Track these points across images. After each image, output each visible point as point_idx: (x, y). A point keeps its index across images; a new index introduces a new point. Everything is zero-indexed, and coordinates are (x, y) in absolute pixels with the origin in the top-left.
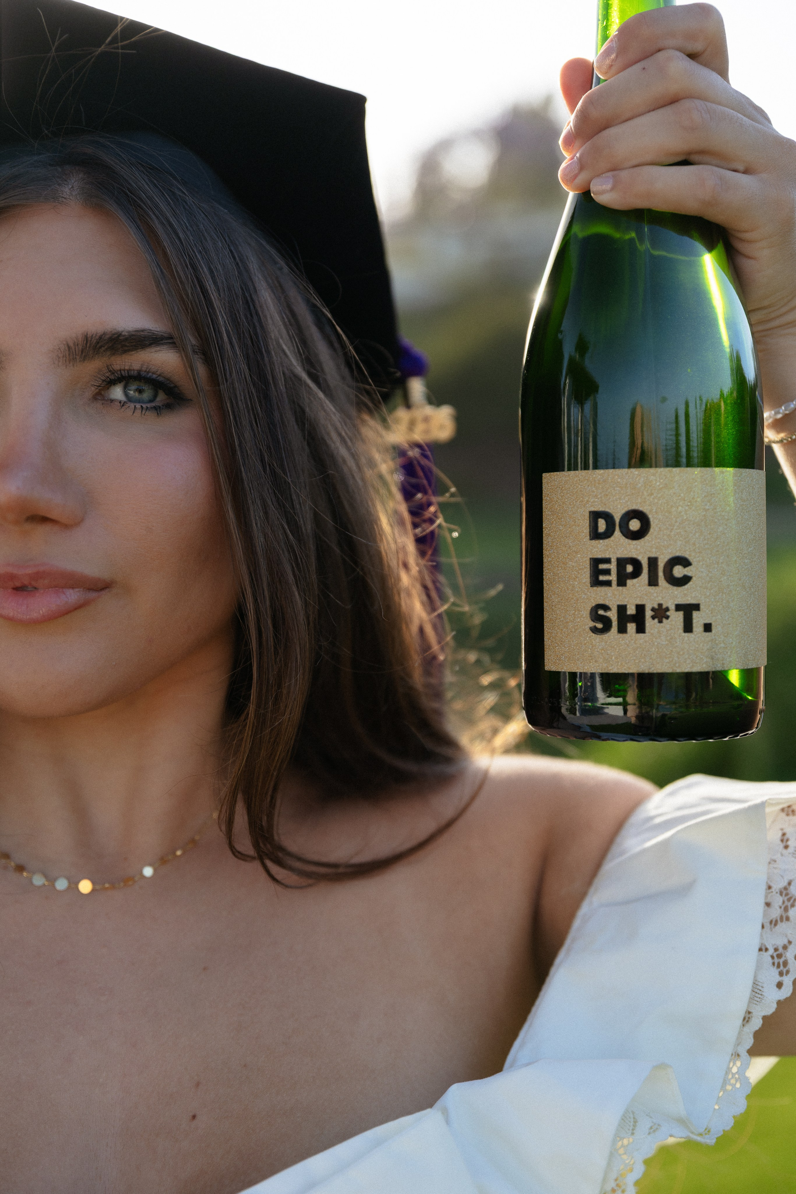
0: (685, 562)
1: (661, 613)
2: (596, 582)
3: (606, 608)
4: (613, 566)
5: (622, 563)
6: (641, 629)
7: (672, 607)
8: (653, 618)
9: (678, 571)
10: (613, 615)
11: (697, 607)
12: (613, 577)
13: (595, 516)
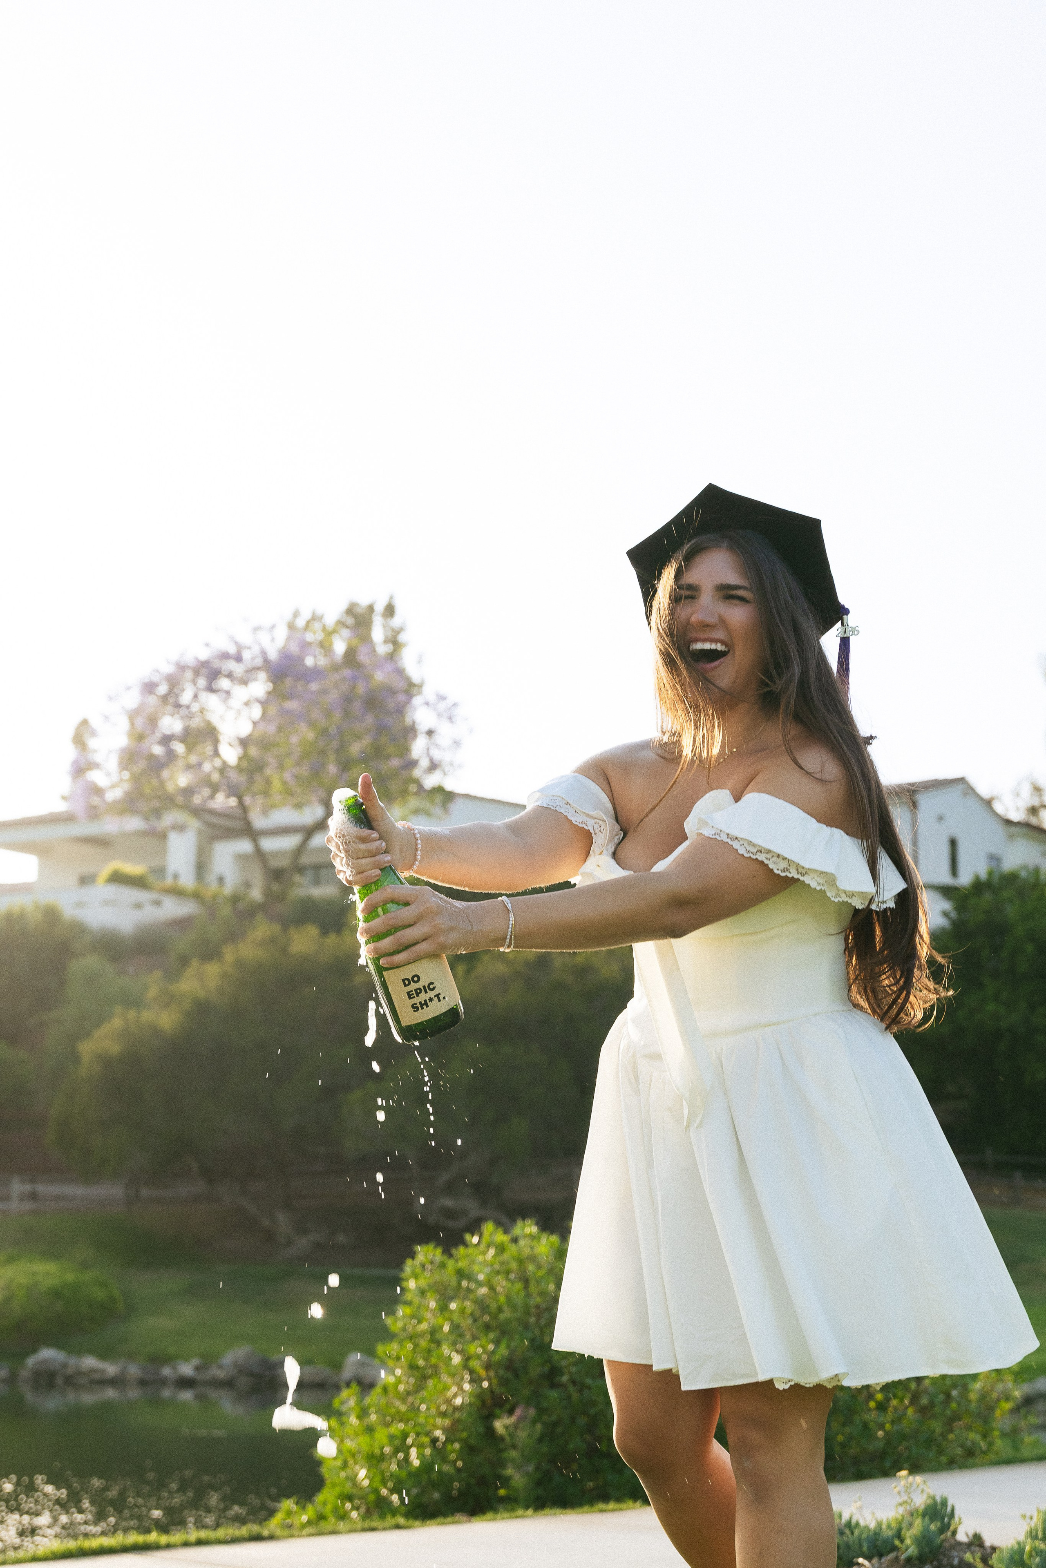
0: (432, 983)
1: (431, 1000)
2: (410, 998)
3: (416, 1004)
4: (414, 992)
5: (416, 990)
6: (427, 1006)
7: (433, 997)
8: (429, 1002)
9: (431, 987)
10: (418, 1005)
11: (440, 994)
12: (415, 995)
13: (404, 980)
